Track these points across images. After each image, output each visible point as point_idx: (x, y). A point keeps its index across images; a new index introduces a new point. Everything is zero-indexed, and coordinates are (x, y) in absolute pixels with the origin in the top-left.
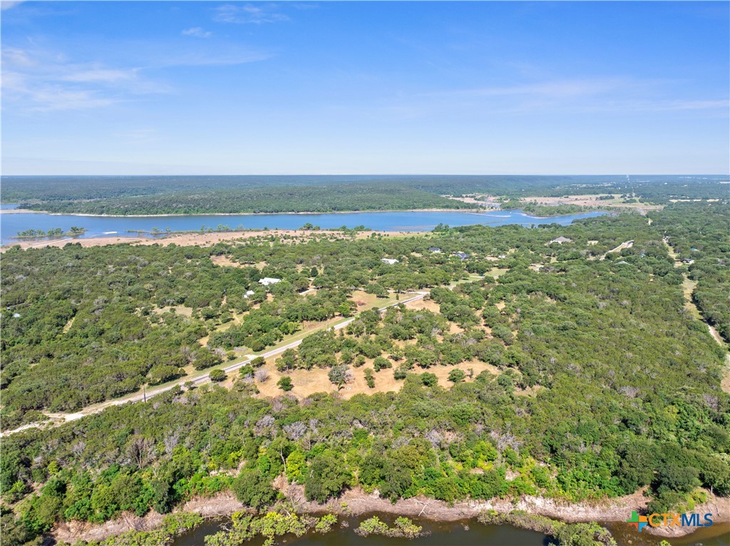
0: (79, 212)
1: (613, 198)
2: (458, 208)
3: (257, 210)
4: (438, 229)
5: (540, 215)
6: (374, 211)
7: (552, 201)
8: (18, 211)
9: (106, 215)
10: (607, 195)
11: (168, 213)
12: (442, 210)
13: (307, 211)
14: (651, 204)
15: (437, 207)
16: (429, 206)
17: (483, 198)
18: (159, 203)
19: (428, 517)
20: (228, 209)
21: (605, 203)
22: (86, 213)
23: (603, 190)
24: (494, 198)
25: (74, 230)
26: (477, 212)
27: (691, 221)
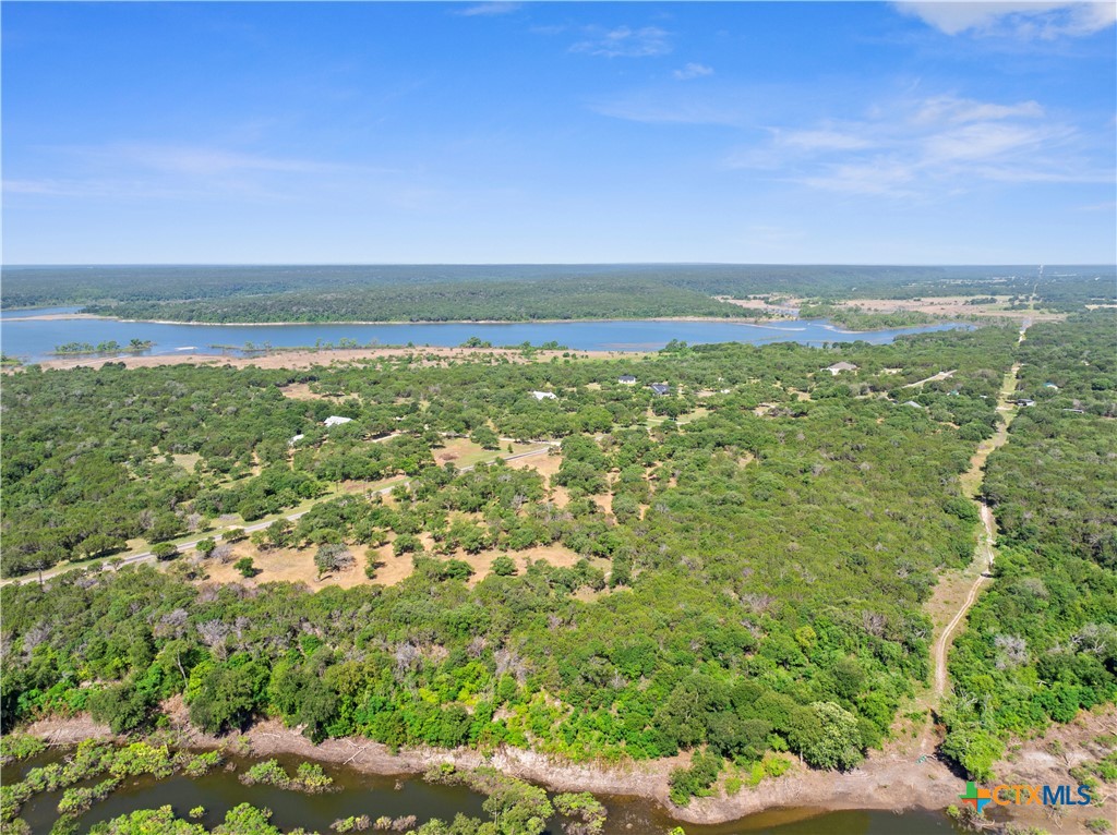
0: (160, 318)
1: (993, 301)
2: (728, 316)
3: (414, 316)
4: (671, 347)
5: (852, 328)
6: (594, 319)
7: (887, 306)
8: (79, 316)
9: (196, 323)
10: (984, 297)
11: (285, 320)
12: (701, 319)
13: (492, 319)
14: (1051, 312)
15: (695, 314)
16: (683, 313)
17: (781, 300)
18: (272, 306)
19: (355, 765)
20: (374, 316)
21: (975, 310)
22: (168, 319)
23: (984, 289)
24: (797, 301)
25: (135, 343)
26: (756, 322)
27: (1090, 340)
